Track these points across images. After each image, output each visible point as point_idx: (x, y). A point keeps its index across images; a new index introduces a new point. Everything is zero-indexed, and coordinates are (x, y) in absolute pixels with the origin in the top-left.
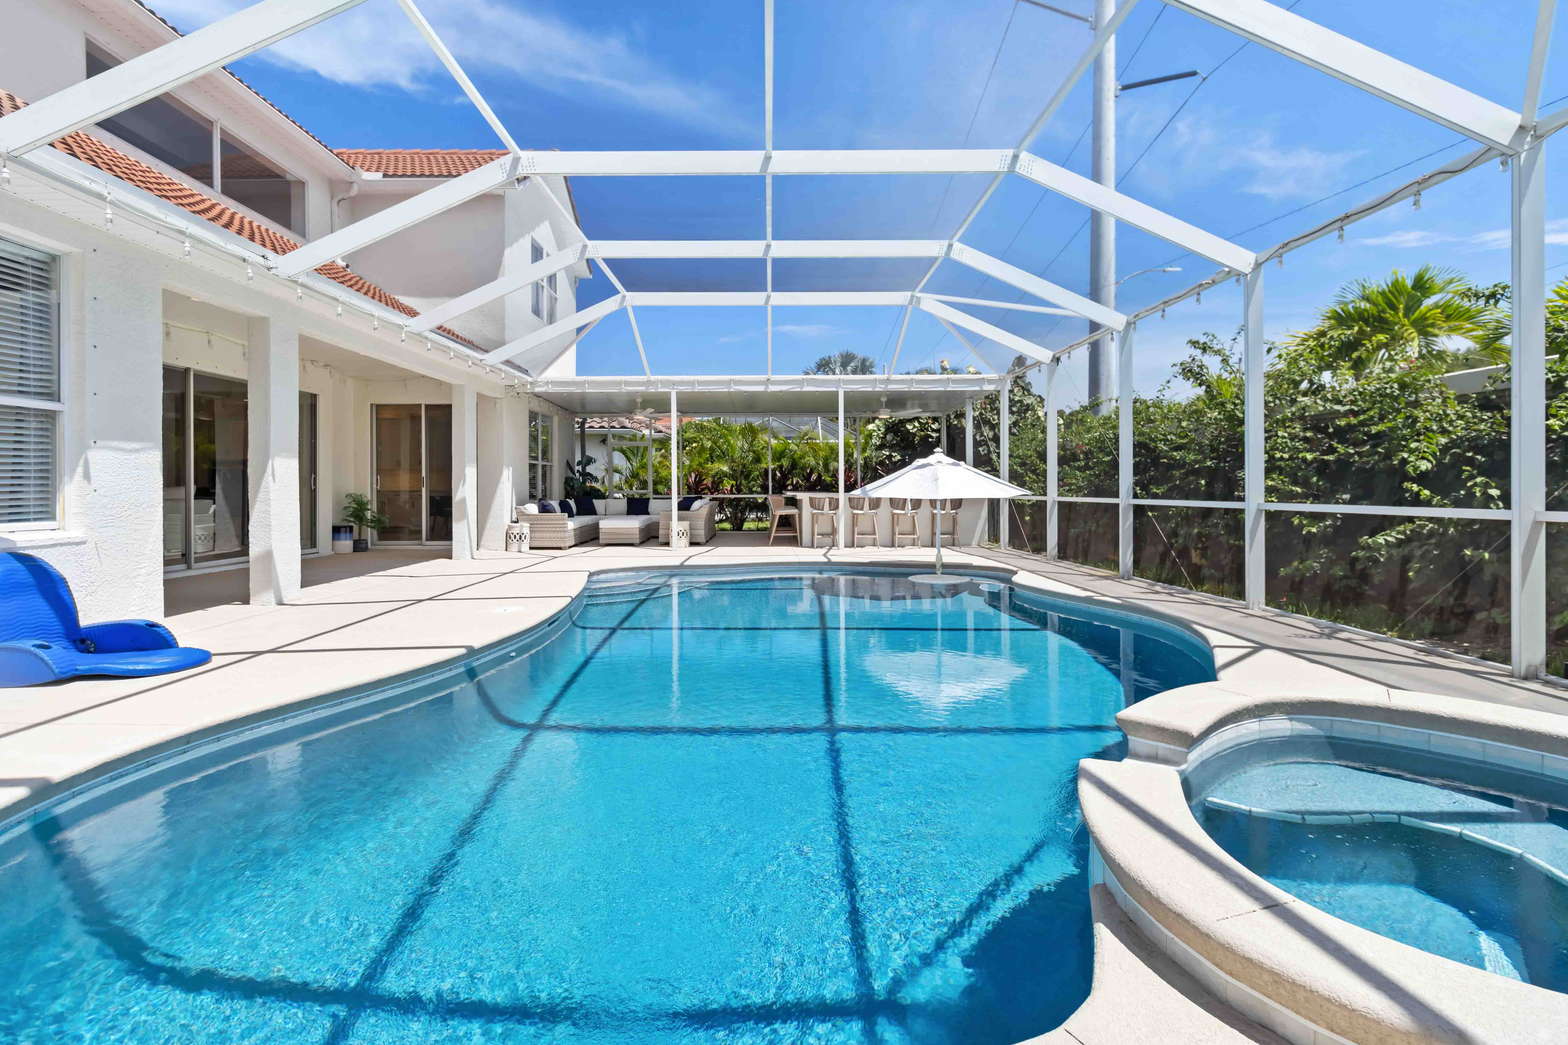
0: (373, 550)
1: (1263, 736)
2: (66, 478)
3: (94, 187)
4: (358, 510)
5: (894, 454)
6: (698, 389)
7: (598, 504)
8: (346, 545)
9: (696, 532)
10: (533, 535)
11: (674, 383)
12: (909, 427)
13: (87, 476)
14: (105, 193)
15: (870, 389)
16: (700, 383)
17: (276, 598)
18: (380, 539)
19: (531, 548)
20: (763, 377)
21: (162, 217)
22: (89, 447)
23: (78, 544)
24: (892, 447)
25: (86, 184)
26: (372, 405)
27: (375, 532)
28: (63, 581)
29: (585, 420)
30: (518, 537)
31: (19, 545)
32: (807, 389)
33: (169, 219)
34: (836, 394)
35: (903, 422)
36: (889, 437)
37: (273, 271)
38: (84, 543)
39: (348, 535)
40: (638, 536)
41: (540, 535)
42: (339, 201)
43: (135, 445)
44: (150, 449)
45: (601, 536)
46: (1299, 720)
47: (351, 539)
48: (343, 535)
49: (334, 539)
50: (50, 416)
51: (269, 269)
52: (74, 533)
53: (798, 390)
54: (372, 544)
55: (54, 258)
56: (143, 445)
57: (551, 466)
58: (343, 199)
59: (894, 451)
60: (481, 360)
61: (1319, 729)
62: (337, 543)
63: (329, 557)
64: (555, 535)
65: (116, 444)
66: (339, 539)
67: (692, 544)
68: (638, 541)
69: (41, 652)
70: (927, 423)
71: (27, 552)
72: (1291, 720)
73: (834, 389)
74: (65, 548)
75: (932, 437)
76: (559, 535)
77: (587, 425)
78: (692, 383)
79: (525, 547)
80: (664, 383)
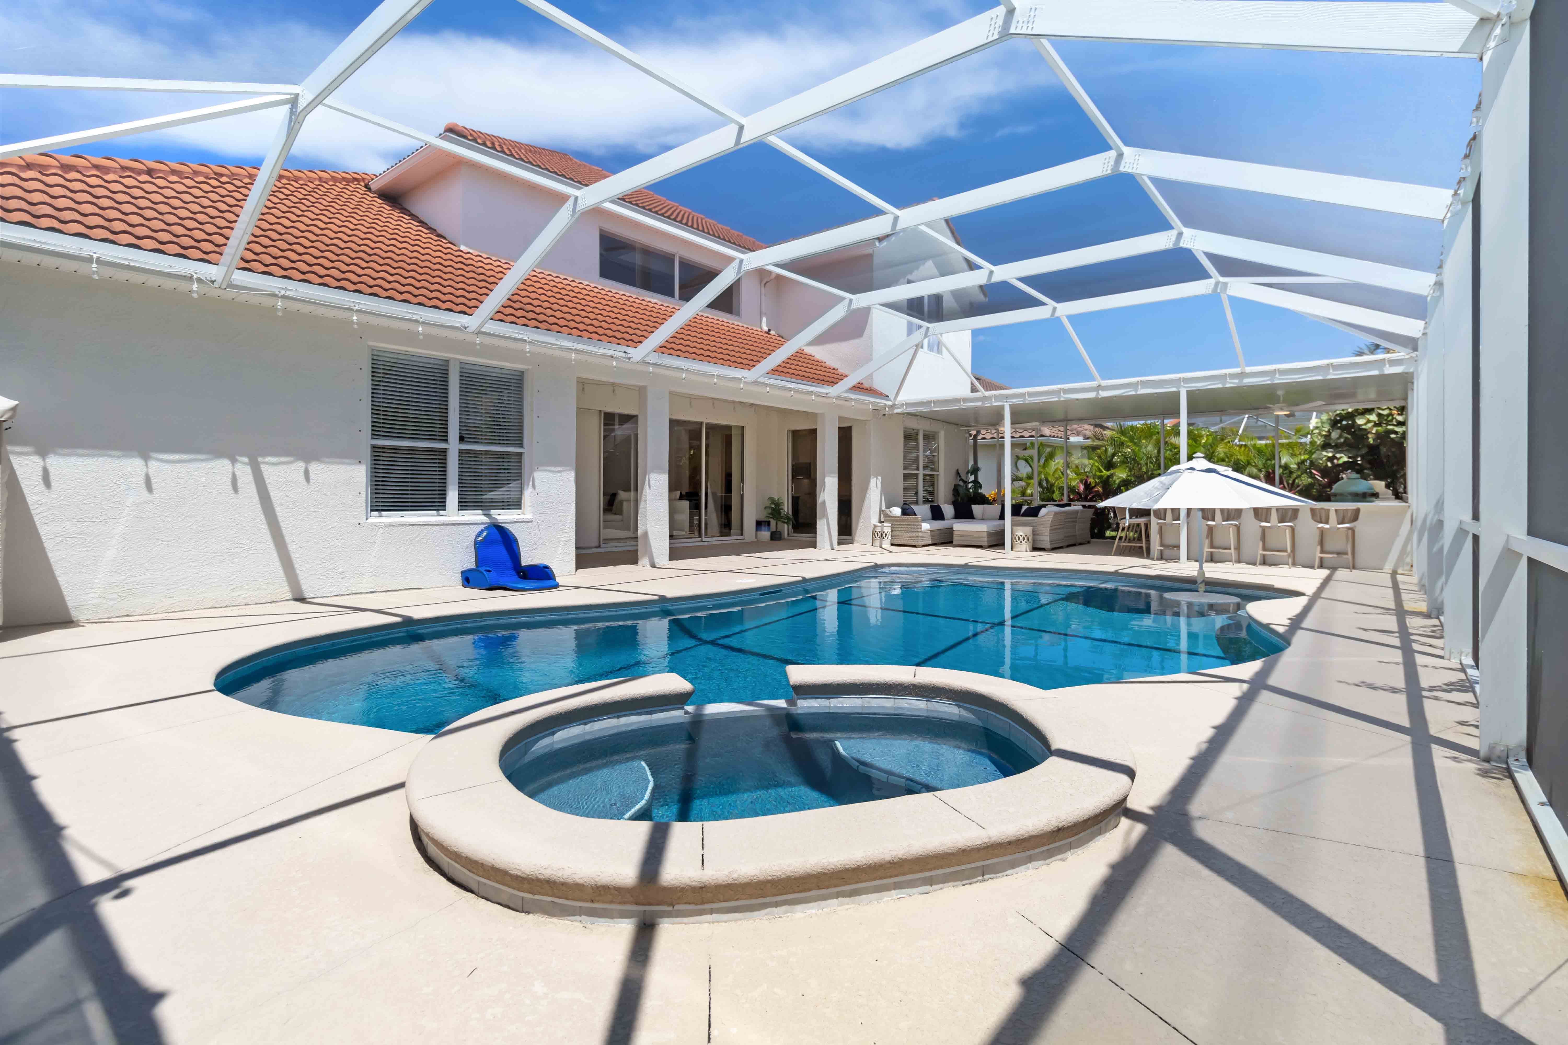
0: (789, 540)
1: (930, 714)
2: (525, 487)
3: (521, 337)
4: (775, 510)
5: (1338, 455)
6: (1029, 400)
7: (976, 509)
8: (765, 534)
9: (1041, 538)
10: (894, 533)
11: (1007, 397)
12: (1360, 421)
13: (534, 486)
14: (526, 339)
15: (1220, 386)
16: (1031, 394)
17: (650, 561)
18: (795, 532)
19: (892, 545)
20: (1094, 384)
21: (559, 343)
22: (535, 471)
23: (528, 522)
24: (1337, 447)
25: (517, 336)
26: (788, 431)
27: (790, 527)
28: (516, 540)
29: (978, 432)
30: (879, 534)
31: (499, 521)
32: (1142, 391)
33: (562, 344)
34: (1177, 394)
35: (1351, 416)
36: (1335, 435)
37: (631, 360)
38: (531, 522)
39: (767, 528)
40: (986, 539)
41: (900, 534)
42: (765, 284)
43: (559, 469)
44: (569, 470)
45: (955, 538)
46: (965, 708)
47: (769, 530)
48: (763, 528)
49: (757, 530)
50: (520, 455)
51: (629, 359)
52: (528, 516)
53: (1133, 393)
54: (788, 535)
55: (522, 373)
56: (564, 468)
57: (938, 475)
58: (767, 282)
59: (1340, 452)
60: (827, 394)
61: (979, 719)
62: (759, 533)
63: (750, 543)
64: (911, 534)
65: (548, 468)
66: (761, 530)
67: (1035, 549)
68: (985, 544)
69: (485, 573)
70: (1391, 414)
71: (503, 525)
72: (959, 707)
73: (1175, 389)
74: (522, 524)
75: (1396, 433)
76: (914, 534)
77: (979, 437)
78: (1022, 395)
79: (886, 543)
80: (997, 397)
